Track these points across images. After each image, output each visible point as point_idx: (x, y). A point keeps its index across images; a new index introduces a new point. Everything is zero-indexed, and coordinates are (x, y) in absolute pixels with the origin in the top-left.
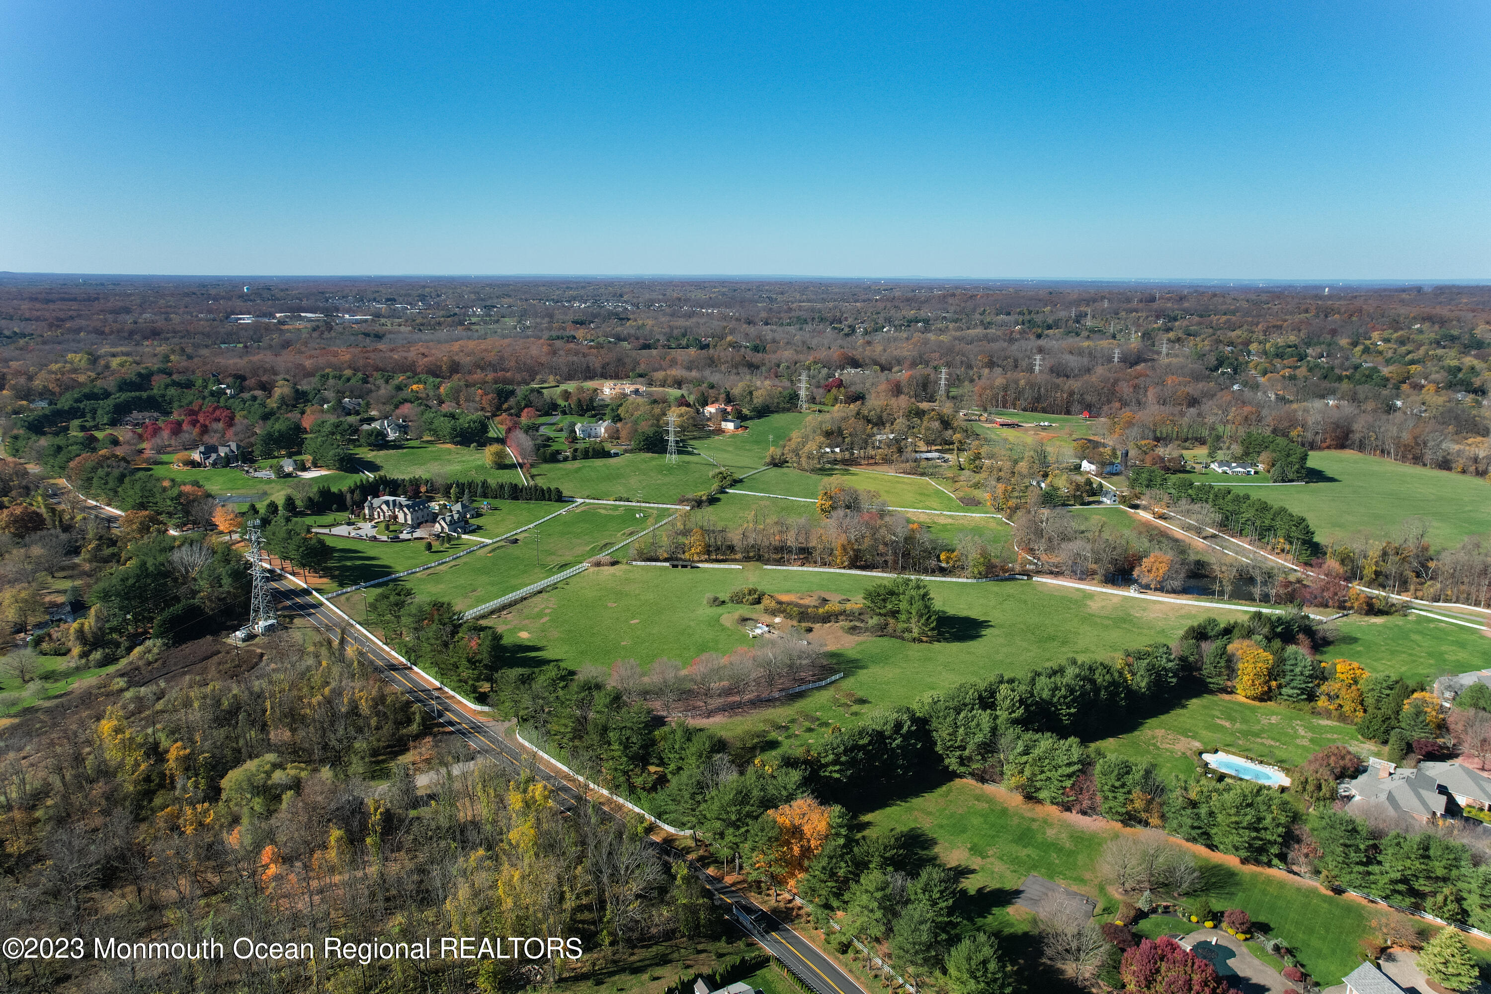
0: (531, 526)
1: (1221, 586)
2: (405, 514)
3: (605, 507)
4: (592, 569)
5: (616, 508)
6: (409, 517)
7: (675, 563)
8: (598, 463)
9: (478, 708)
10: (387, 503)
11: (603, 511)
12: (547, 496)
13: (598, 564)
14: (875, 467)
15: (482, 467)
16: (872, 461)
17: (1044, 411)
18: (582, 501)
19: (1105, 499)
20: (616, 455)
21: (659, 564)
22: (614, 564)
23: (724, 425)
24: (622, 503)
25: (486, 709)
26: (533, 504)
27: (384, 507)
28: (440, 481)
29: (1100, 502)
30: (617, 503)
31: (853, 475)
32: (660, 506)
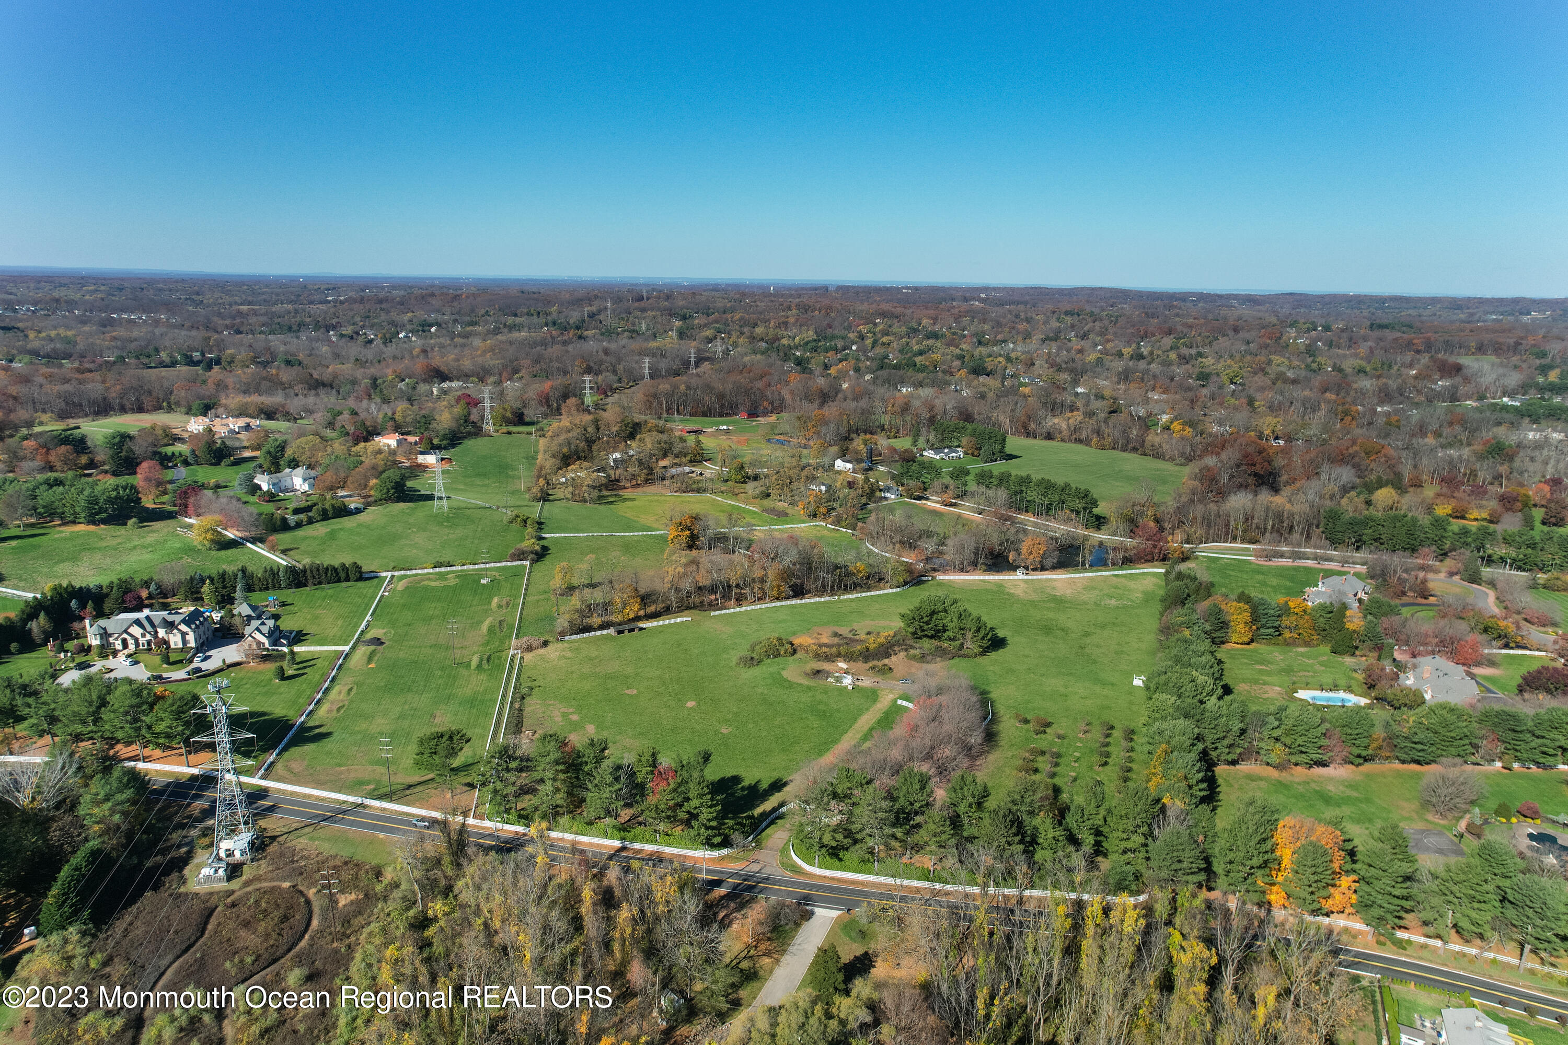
0: (368, 617)
1: (1084, 557)
2: (184, 635)
3: (428, 577)
4: (528, 657)
5: (442, 576)
6: (191, 637)
7: (621, 628)
8: (347, 523)
9: (716, 854)
10: (138, 622)
11: (433, 584)
12: (343, 575)
13: (530, 649)
14: (640, 490)
15: (190, 550)
16: (634, 482)
17: (704, 414)
18: (389, 574)
19: (888, 495)
20: (358, 511)
21: (597, 633)
22: (545, 644)
23: (421, 459)
24: (443, 569)
25: (725, 851)
26: (329, 590)
27: (136, 631)
28: (168, 580)
29: (886, 498)
30: (437, 570)
31: (634, 500)
32: (492, 565)
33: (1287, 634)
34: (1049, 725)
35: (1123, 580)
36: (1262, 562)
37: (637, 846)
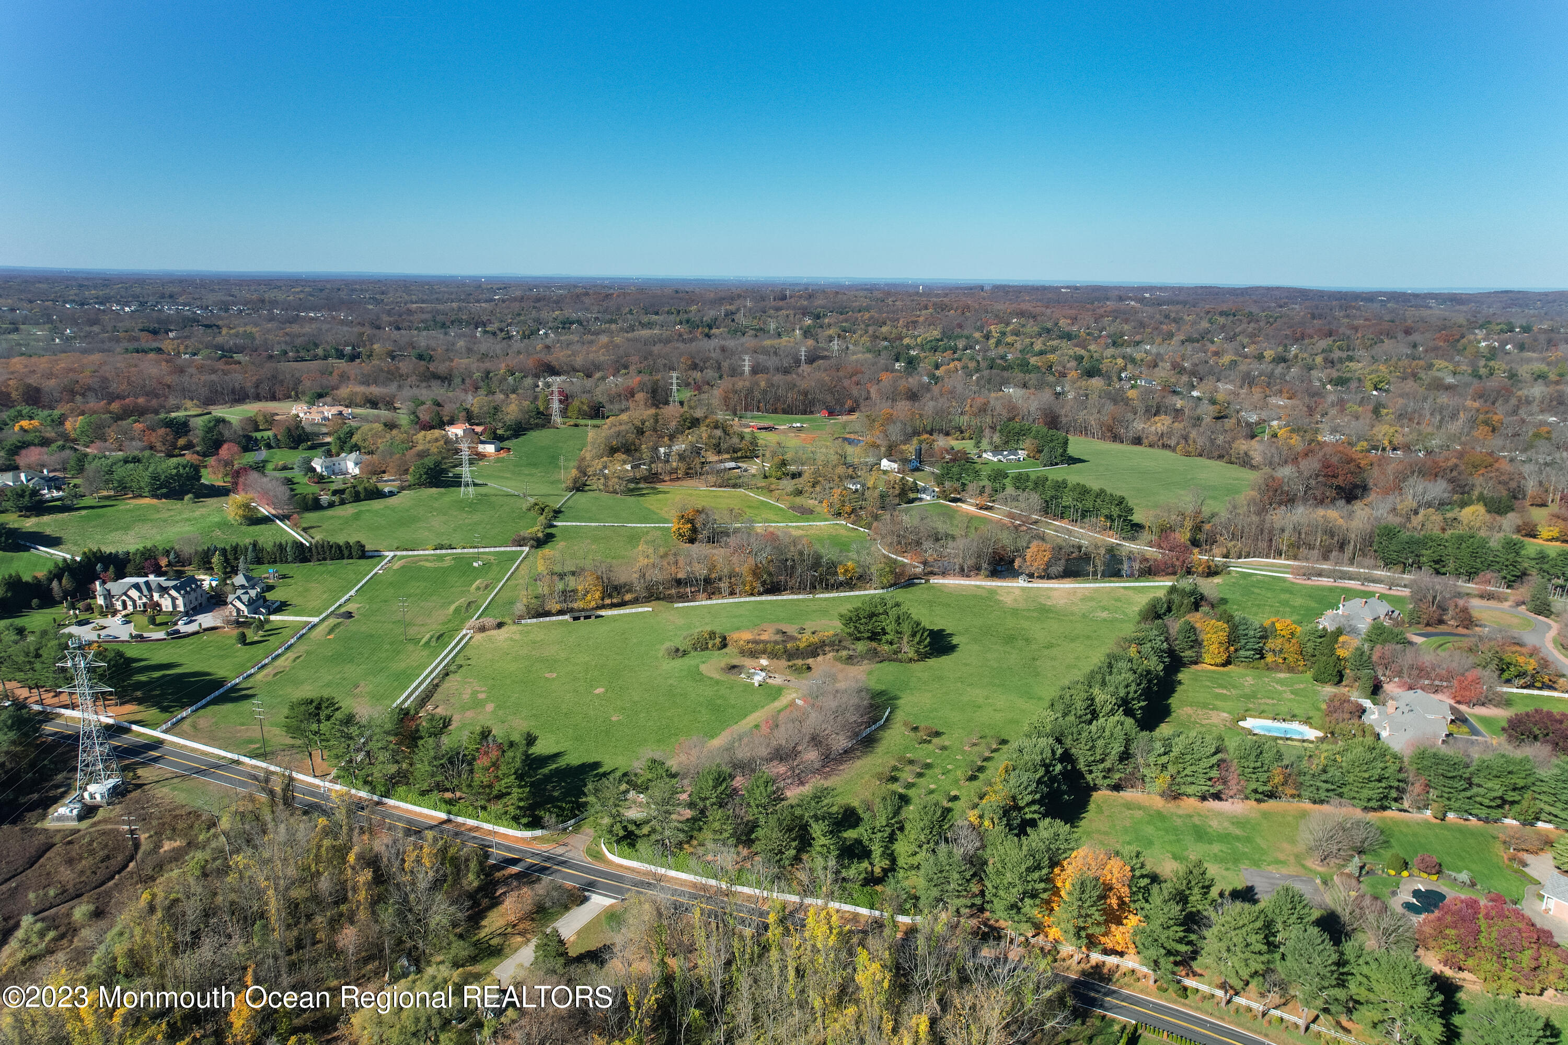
0: (352, 593)
1: (1094, 567)
2: (174, 599)
3: (426, 558)
4: (479, 637)
5: (441, 558)
6: (180, 602)
7: (577, 614)
8: (377, 505)
9: (528, 834)
10: (137, 587)
11: (428, 564)
12: (346, 553)
13: (482, 629)
14: (679, 483)
15: (224, 525)
16: (674, 476)
17: (785, 412)
18: (391, 554)
19: (924, 496)
20: (392, 494)
21: (554, 618)
22: (500, 625)
23: (481, 448)
24: (444, 551)
25: (538, 833)
26: (330, 565)
27: (134, 593)
28: (187, 550)
29: (921, 499)
30: (438, 552)
31: (665, 493)
32: (492, 549)
33: (1270, 658)
34: (938, 734)
35: (1130, 593)
36: (1301, 581)
37: (460, 820)
